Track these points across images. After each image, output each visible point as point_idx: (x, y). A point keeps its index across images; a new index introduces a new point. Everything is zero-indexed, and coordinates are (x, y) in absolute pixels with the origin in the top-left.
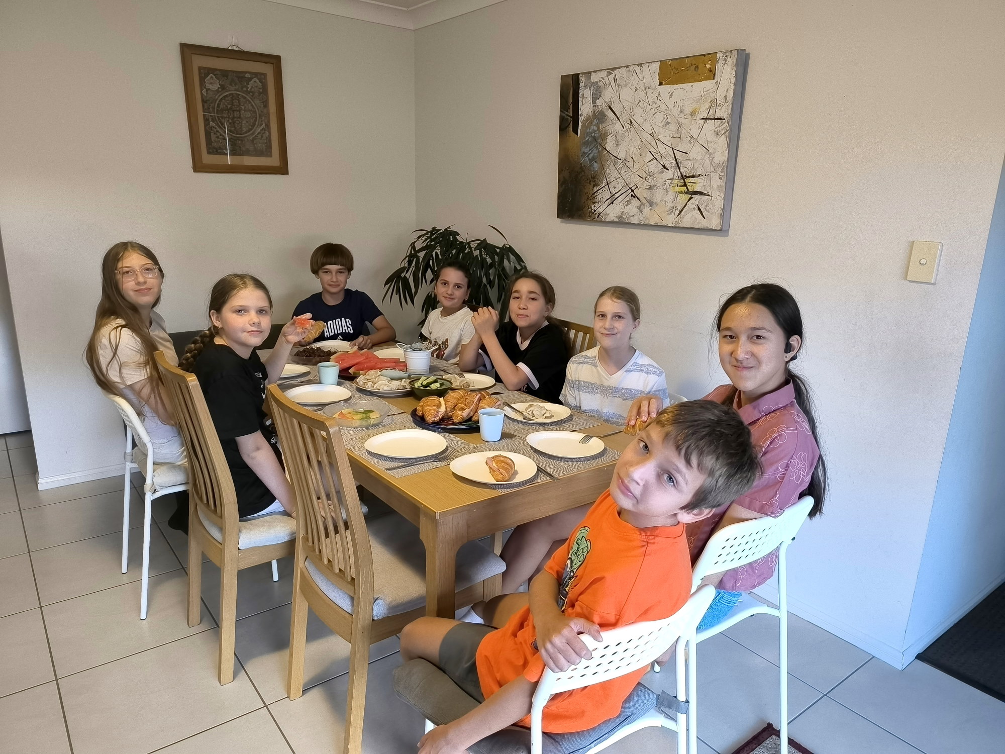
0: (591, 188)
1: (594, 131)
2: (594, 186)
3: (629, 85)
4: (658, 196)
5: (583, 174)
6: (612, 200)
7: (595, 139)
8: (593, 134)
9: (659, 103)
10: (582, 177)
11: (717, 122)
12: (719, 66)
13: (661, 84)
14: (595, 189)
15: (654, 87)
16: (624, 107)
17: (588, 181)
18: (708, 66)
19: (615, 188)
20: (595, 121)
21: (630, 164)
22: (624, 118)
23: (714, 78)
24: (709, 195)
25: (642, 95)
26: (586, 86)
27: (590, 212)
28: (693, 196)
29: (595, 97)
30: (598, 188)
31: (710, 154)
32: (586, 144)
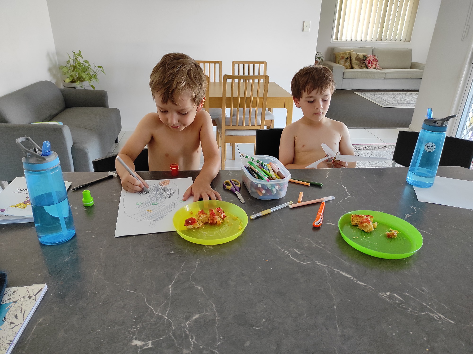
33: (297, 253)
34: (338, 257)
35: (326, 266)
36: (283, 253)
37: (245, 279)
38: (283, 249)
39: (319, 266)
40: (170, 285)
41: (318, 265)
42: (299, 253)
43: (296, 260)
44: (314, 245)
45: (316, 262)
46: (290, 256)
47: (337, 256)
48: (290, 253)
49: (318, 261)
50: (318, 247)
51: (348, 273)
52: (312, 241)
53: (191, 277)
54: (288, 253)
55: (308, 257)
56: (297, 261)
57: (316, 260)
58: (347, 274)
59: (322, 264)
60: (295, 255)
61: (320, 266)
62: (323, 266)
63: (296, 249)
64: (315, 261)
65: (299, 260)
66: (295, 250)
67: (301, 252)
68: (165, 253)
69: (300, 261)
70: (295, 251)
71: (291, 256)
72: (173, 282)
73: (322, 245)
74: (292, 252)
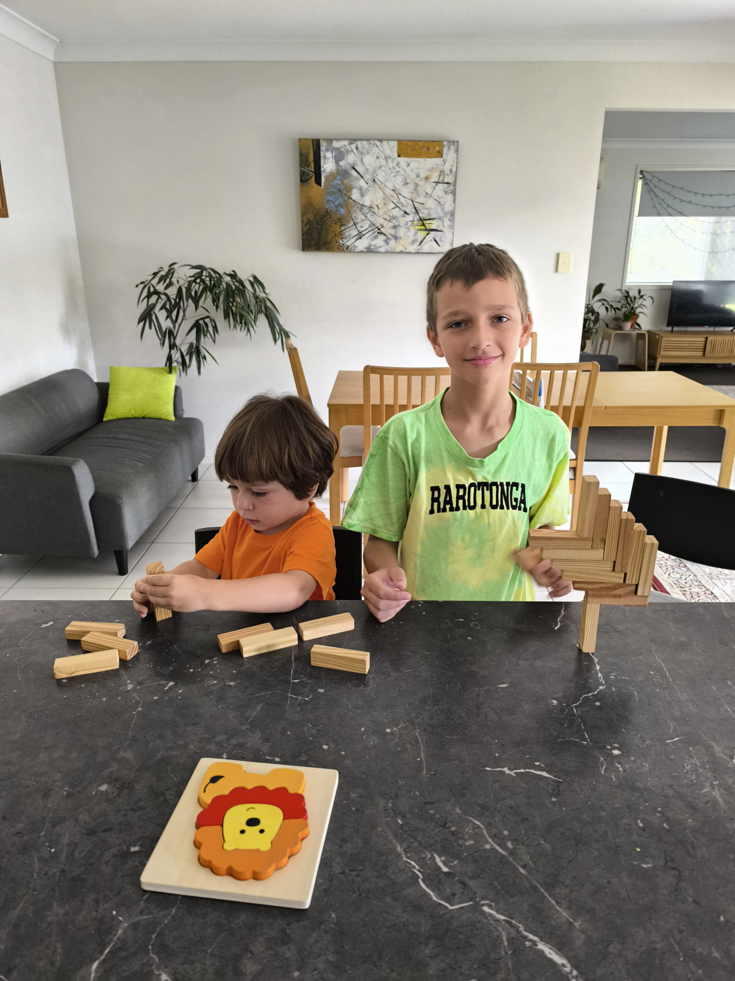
0: (338, 226)
1: (339, 185)
2: (341, 226)
3: (372, 154)
4: (401, 232)
5: (329, 216)
6: (360, 236)
7: (340, 190)
8: (338, 187)
9: (398, 169)
10: (328, 219)
11: (446, 186)
12: (445, 150)
13: (399, 156)
14: (343, 228)
15: (393, 157)
16: (367, 170)
17: (334, 222)
18: (437, 149)
19: (362, 227)
20: (339, 177)
21: (376, 210)
22: (368, 177)
23: (442, 157)
24: (442, 231)
25: (383, 162)
26: (327, 150)
27: (338, 246)
28: (430, 232)
29: (337, 160)
30: (346, 227)
31: (441, 205)
32: (331, 193)
33: (439, 868)
34: (542, 890)
35: (507, 918)
36: (403, 867)
37: (287, 956)
38: (406, 853)
39: (488, 920)
40: (95, 961)
41: (486, 917)
42: (445, 869)
43: (432, 894)
44: (488, 843)
45: (483, 902)
46: (420, 881)
47: (539, 886)
48: (421, 868)
49: (488, 902)
50: (497, 852)
51: (560, 950)
52: (484, 831)
53: (156, 937)
54: (417, 867)
55: (464, 884)
56: (434, 898)
57: (483, 898)
58: (557, 954)
59: (498, 911)
60: (435, 878)
61: (489, 918)
62: (498, 920)
63: (440, 857)
64: (480, 901)
65: (440, 895)
66: (438, 859)
67: (450, 867)
68: (119, 851)
69: (442, 899)
70: (436, 863)
71: (423, 880)
72: (106, 952)
73: (509, 845)
74: (427, 864)
